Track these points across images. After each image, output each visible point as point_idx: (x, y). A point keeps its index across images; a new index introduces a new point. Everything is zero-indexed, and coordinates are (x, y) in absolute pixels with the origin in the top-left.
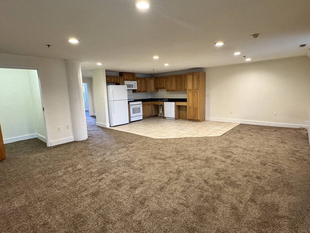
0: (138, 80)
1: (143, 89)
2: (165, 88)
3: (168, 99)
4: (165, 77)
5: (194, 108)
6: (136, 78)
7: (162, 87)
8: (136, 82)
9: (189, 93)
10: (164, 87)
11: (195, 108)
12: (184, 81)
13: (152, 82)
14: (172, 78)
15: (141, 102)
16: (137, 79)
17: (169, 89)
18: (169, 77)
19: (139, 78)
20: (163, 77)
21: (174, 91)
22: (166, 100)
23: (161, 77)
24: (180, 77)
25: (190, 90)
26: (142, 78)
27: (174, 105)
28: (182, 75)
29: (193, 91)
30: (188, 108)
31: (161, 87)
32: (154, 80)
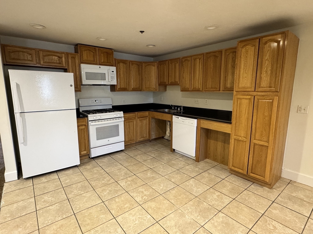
0: (121, 64)
1: (133, 85)
2: (178, 84)
3: (184, 107)
4: (179, 58)
5: (255, 144)
6: (115, 60)
7: (173, 81)
8: (114, 69)
9: (241, 99)
10: (175, 82)
11: (256, 147)
12: (226, 66)
13: (153, 71)
14: (195, 60)
15: (121, 114)
16: (119, 63)
17: (187, 86)
18: (188, 59)
19: (124, 62)
20: (176, 59)
21: (198, 90)
22: (180, 109)
23: (171, 60)
24: (216, 57)
25: (245, 92)
26: (132, 62)
27: (196, 125)
28: (221, 52)
29: (255, 93)
30: (232, 141)
31: (170, 82)
32: (158, 67)
